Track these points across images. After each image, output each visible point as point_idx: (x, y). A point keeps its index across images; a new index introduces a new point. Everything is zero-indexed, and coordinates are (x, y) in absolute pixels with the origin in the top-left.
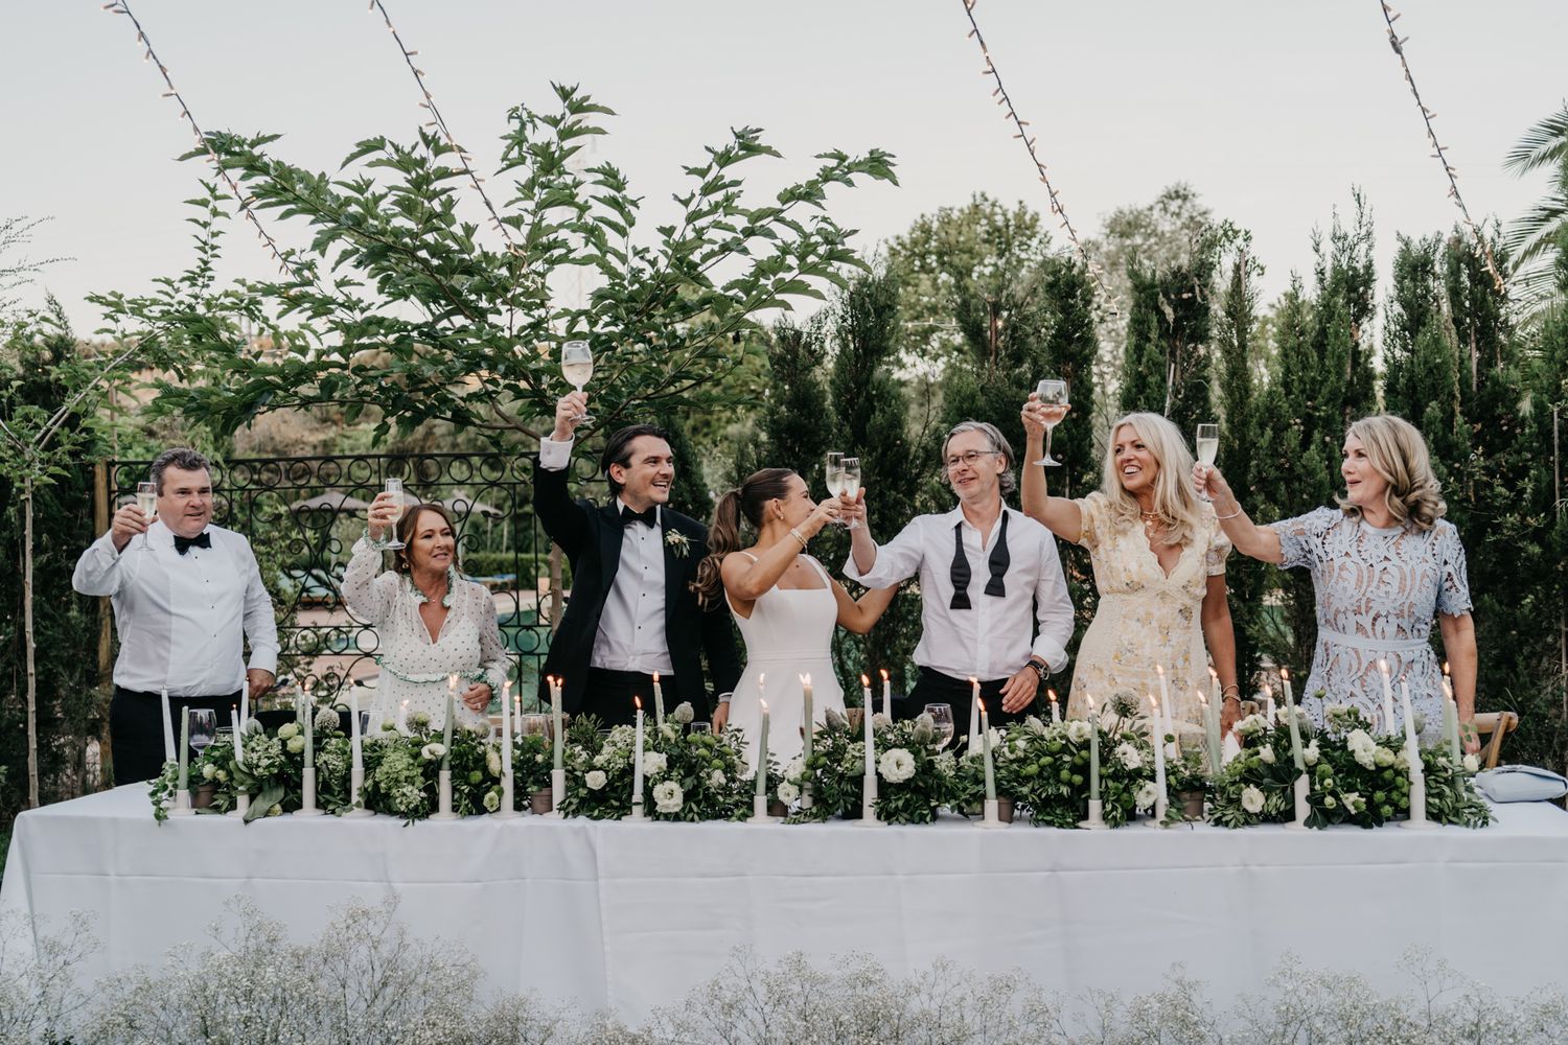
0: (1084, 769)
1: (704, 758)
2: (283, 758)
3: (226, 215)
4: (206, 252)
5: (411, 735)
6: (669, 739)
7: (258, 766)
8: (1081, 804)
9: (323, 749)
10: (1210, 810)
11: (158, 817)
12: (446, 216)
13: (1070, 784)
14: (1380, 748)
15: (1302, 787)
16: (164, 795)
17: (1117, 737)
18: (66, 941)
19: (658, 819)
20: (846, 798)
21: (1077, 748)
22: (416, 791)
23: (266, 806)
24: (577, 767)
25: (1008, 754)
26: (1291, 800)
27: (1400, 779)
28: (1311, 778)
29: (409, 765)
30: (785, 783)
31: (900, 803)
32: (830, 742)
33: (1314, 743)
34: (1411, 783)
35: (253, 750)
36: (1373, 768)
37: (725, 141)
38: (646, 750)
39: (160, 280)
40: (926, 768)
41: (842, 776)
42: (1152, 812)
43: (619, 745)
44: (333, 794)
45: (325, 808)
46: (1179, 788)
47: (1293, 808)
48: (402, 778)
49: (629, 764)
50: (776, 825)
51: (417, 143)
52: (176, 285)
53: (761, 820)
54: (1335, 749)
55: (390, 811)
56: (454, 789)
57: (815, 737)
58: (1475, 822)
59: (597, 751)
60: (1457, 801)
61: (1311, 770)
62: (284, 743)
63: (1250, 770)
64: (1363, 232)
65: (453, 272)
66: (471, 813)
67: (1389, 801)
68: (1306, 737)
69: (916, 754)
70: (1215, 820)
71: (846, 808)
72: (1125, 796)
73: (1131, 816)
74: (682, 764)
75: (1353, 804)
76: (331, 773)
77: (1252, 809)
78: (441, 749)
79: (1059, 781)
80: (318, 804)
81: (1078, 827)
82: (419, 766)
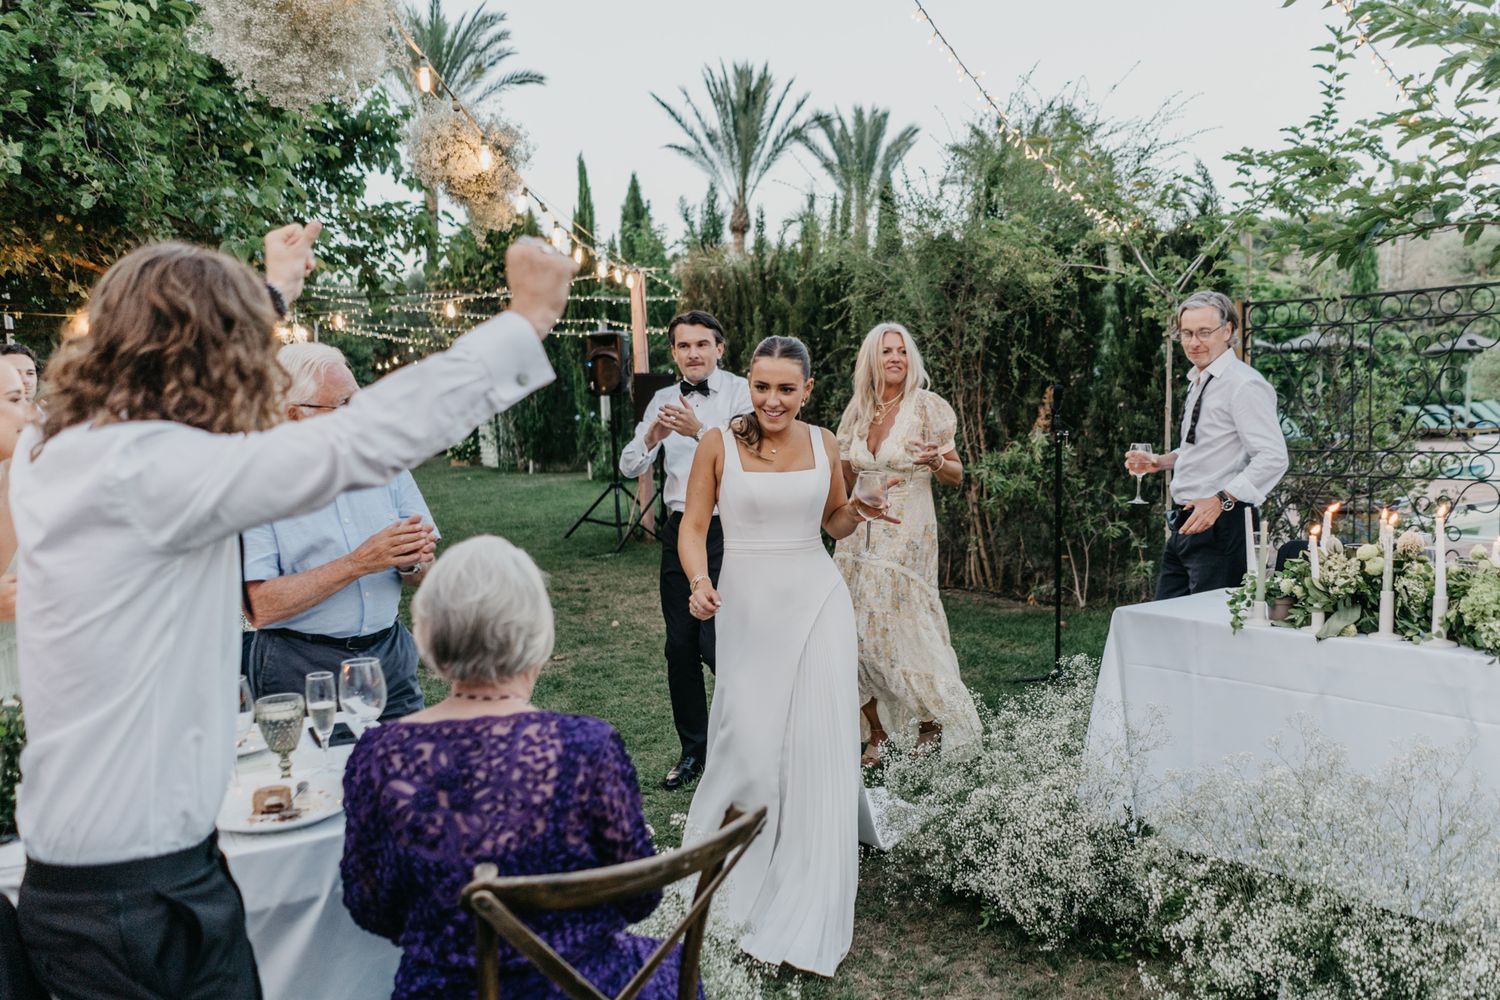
2: (1361, 579)
3: (1352, 56)
4: (1331, 96)
7: (1334, 585)
9: (1403, 574)
11: (1234, 625)
16: (1243, 604)
23: (1341, 626)
35: (1330, 568)
39: (1286, 129)
44: (1413, 619)
45: (1403, 634)
48: (1490, 612)
52: (1302, 131)
55: (1475, 645)
62: (1363, 565)
76: (1410, 599)
80: (1396, 630)
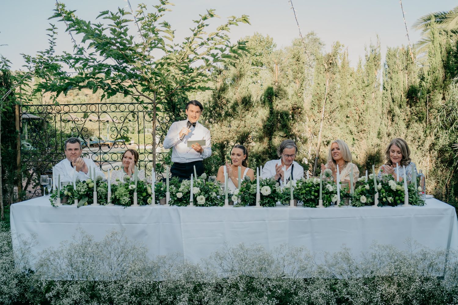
0: (318, 191)
1: (210, 189)
2: (88, 189)
6: (200, 184)
7: (80, 191)
8: (317, 201)
9: (99, 186)
10: (351, 202)
11: (52, 206)
12: (125, 34)
13: (314, 195)
14: (397, 185)
15: (377, 196)
16: (53, 199)
17: (327, 183)
19: (197, 206)
20: (251, 200)
21: (316, 186)
22: (127, 198)
23: (83, 203)
24: (173, 191)
25: (297, 187)
26: (374, 199)
27: (402, 193)
28: (379, 193)
29: (125, 191)
30: (234, 196)
31: (267, 201)
32: (246, 184)
33: (380, 184)
34: (405, 194)
35: (79, 186)
36: (395, 190)
38: (194, 187)
40: (274, 191)
41: (250, 194)
42: (336, 202)
43: (186, 185)
44: (102, 200)
45: (100, 203)
46: (343, 196)
47: (374, 201)
48: (123, 195)
49: (189, 190)
50: (231, 207)
53: (227, 206)
54: (385, 185)
55: (119, 204)
56: (138, 198)
57: (242, 183)
58: (421, 205)
59: (179, 187)
60: (416, 199)
61: (379, 191)
62: (88, 185)
63: (362, 191)
65: (127, 50)
66: (143, 205)
67: (399, 199)
68: (378, 182)
69: (271, 187)
70: (353, 205)
71: (251, 202)
72: (329, 199)
73: (331, 204)
74: (205, 191)
75: (390, 200)
76: (102, 193)
77: (363, 202)
78: (135, 186)
79: (311, 195)
80: (98, 202)
81: (316, 207)
82: (128, 191)
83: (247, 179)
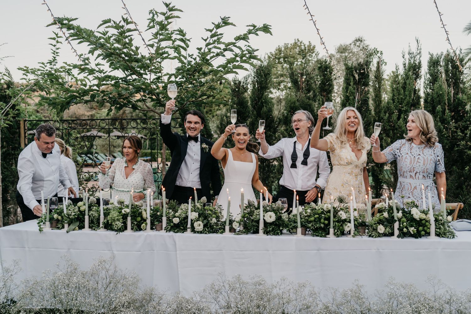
0: (328, 219)
1: (210, 214)
2: (79, 213)
3: (61, 43)
4: (55, 54)
5: (119, 206)
6: (199, 208)
7: (71, 215)
8: (327, 230)
9: (91, 210)
10: (367, 232)
11: (40, 230)
12: (130, 44)
13: (324, 223)
14: (421, 213)
15: (396, 225)
16: (42, 224)
17: (339, 209)
18: (12, 268)
19: (195, 233)
20: (254, 227)
21: (326, 212)
22: (120, 223)
23: (74, 227)
24: (170, 216)
25: (305, 214)
26: (393, 229)
27: (427, 223)
28: (399, 223)
29: (118, 215)
30: (235, 222)
31: (271, 229)
32: (249, 209)
33: (400, 212)
34: (431, 225)
35: (69, 210)
36: (419, 220)
37: (218, 21)
38: (192, 211)
39: (40, 63)
40: (279, 218)
41: (253, 220)
42: (349, 233)
43: (183, 210)
44: (94, 224)
45: (92, 228)
46: (358, 225)
47: (394, 232)
48: (116, 219)
49: (186, 216)
50: (232, 235)
51: (121, 21)
52: (45, 64)
53: (227, 233)
54: (407, 214)
55: (112, 229)
56: (132, 223)
57: (245, 208)
58: (450, 237)
59: (176, 211)
60: (445, 230)
61: (399, 220)
62: (79, 208)
63: (380, 220)
64: (418, 52)
65: (132, 61)
66: (137, 230)
67: (424, 230)
68: (398, 210)
69: (276, 214)
70: (369, 235)
71: (254, 230)
72: (341, 227)
73: (343, 234)
74: (203, 216)
75: (412, 231)
76: (94, 217)
77: (381, 232)
78: (128, 210)
79: (320, 223)
80: (90, 227)
81: (326, 237)
82: (121, 215)
83: (251, 204)
